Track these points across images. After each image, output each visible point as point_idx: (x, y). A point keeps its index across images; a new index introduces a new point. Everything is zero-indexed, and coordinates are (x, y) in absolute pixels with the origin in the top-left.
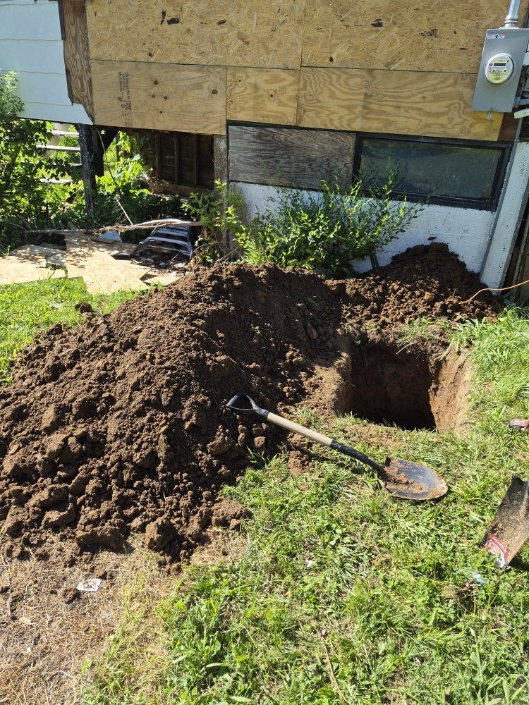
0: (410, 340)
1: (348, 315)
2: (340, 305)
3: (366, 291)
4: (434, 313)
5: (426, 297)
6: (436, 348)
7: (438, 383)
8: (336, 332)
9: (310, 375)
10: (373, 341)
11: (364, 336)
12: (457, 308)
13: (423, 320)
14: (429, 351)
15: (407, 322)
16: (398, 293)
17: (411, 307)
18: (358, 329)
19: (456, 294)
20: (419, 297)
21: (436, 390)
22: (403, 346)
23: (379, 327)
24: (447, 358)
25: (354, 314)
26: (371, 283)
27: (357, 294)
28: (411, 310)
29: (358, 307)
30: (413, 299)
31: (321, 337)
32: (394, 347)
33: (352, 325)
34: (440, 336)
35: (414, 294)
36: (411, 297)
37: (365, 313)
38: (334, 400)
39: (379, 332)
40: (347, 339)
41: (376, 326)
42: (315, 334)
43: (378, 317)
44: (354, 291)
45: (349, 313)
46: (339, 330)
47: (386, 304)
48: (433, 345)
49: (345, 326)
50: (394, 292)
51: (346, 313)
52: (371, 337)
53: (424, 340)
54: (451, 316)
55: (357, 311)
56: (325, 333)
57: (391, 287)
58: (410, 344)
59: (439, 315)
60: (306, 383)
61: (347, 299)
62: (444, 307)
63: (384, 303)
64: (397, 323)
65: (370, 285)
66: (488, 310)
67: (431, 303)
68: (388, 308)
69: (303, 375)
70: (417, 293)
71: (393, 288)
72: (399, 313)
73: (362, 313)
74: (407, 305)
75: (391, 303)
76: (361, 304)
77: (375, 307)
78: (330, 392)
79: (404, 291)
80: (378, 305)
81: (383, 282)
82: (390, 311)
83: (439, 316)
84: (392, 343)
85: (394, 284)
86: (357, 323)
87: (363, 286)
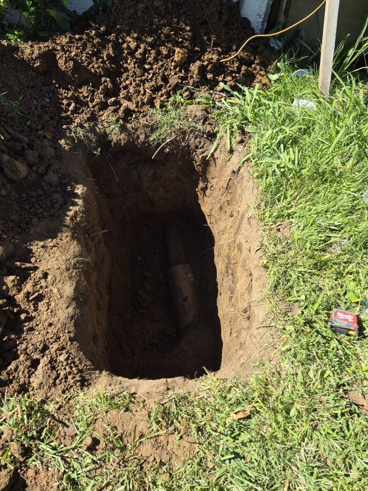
0: (165, 134)
1: (71, 108)
2: (55, 93)
3: (90, 57)
4: (191, 81)
5: (177, 58)
6: (200, 142)
7: (206, 180)
8: (58, 148)
9: (24, 276)
10: (118, 143)
11: (103, 139)
12: (219, 69)
13: (179, 98)
14: (193, 147)
15: (158, 105)
16: (138, 54)
17: (159, 78)
18: (92, 130)
19: (215, 45)
20: (168, 56)
21: (204, 189)
22: (159, 145)
23: (121, 122)
24: (216, 156)
25: (81, 103)
26: (95, 42)
27: (78, 66)
28: (160, 83)
29: (84, 91)
30: (160, 63)
31: (35, 168)
32: (147, 148)
33: (81, 126)
34: (204, 123)
35: (159, 53)
36: (156, 60)
37: (97, 100)
38: (72, 317)
39: (123, 129)
40: (79, 153)
41: (117, 121)
42: (22, 168)
43: (117, 103)
44: (71, 64)
45: (73, 105)
46: (62, 142)
47: (124, 76)
48: (196, 138)
49: (71, 131)
50: (132, 53)
51: (69, 105)
52: (114, 138)
53: (184, 133)
54: (213, 84)
55: (85, 97)
56: (41, 157)
57: (125, 45)
58: (168, 140)
59: (197, 85)
60: (20, 297)
61: (64, 80)
62: (202, 70)
63: (120, 75)
64: (146, 108)
65: (94, 46)
66: (256, 67)
67: (184, 66)
68: (128, 82)
69: (10, 285)
70: (165, 52)
71: (129, 47)
72: (145, 91)
73: (92, 101)
74: (154, 74)
75: (131, 73)
76: (87, 84)
77: (110, 85)
78: (63, 304)
79: (145, 51)
80: (113, 81)
81: (112, 37)
82: (132, 90)
83: (198, 87)
84: (144, 143)
85: (128, 39)
86: (89, 120)
87: (84, 49)
